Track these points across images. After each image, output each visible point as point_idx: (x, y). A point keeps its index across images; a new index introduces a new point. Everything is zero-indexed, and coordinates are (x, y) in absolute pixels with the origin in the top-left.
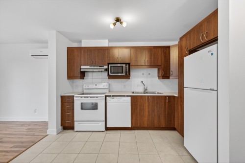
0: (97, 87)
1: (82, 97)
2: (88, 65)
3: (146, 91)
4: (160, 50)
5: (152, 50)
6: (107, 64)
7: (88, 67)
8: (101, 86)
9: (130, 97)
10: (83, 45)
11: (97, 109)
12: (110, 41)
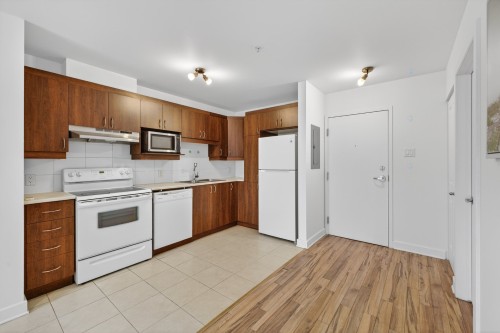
0: (105, 176)
1: (100, 200)
2: (92, 126)
3: (197, 179)
4: (217, 119)
5: (209, 117)
6: (139, 129)
7: (93, 130)
8: (116, 174)
9: (191, 190)
10: (69, 73)
11: (136, 219)
12: (140, 83)
